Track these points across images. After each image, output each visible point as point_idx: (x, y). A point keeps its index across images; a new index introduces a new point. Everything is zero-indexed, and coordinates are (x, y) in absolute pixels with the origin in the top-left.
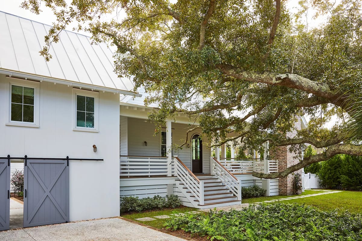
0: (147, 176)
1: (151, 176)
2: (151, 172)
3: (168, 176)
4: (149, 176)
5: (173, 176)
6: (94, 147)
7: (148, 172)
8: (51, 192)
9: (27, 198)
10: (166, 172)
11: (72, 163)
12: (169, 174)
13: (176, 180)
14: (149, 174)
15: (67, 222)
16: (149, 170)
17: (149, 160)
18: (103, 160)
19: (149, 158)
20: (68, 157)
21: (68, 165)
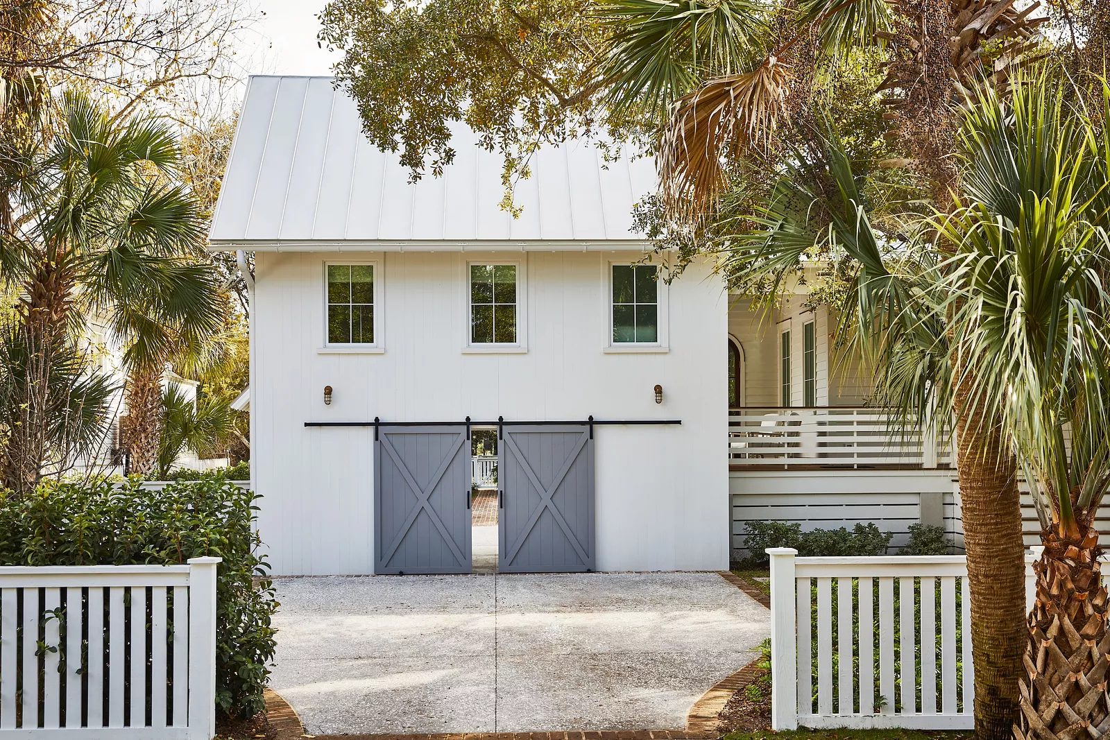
0: (849, 467)
1: (862, 467)
2: (860, 455)
3: (925, 467)
4: (855, 467)
5: (943, 467)
6: (658, 389)
7: (851, 455)
8: (554, 499)
9: (503, 509)
10: (920, 454)
11: (601, 431)
12: (929, 460)
13: (953, 481)
14: (855, 461)
15: (589, 571)
16: (855, 449)
17: (855, 417)
18: (679, 422)
19: (855, 413)
20: (591, 418)
21: (591, 437)
